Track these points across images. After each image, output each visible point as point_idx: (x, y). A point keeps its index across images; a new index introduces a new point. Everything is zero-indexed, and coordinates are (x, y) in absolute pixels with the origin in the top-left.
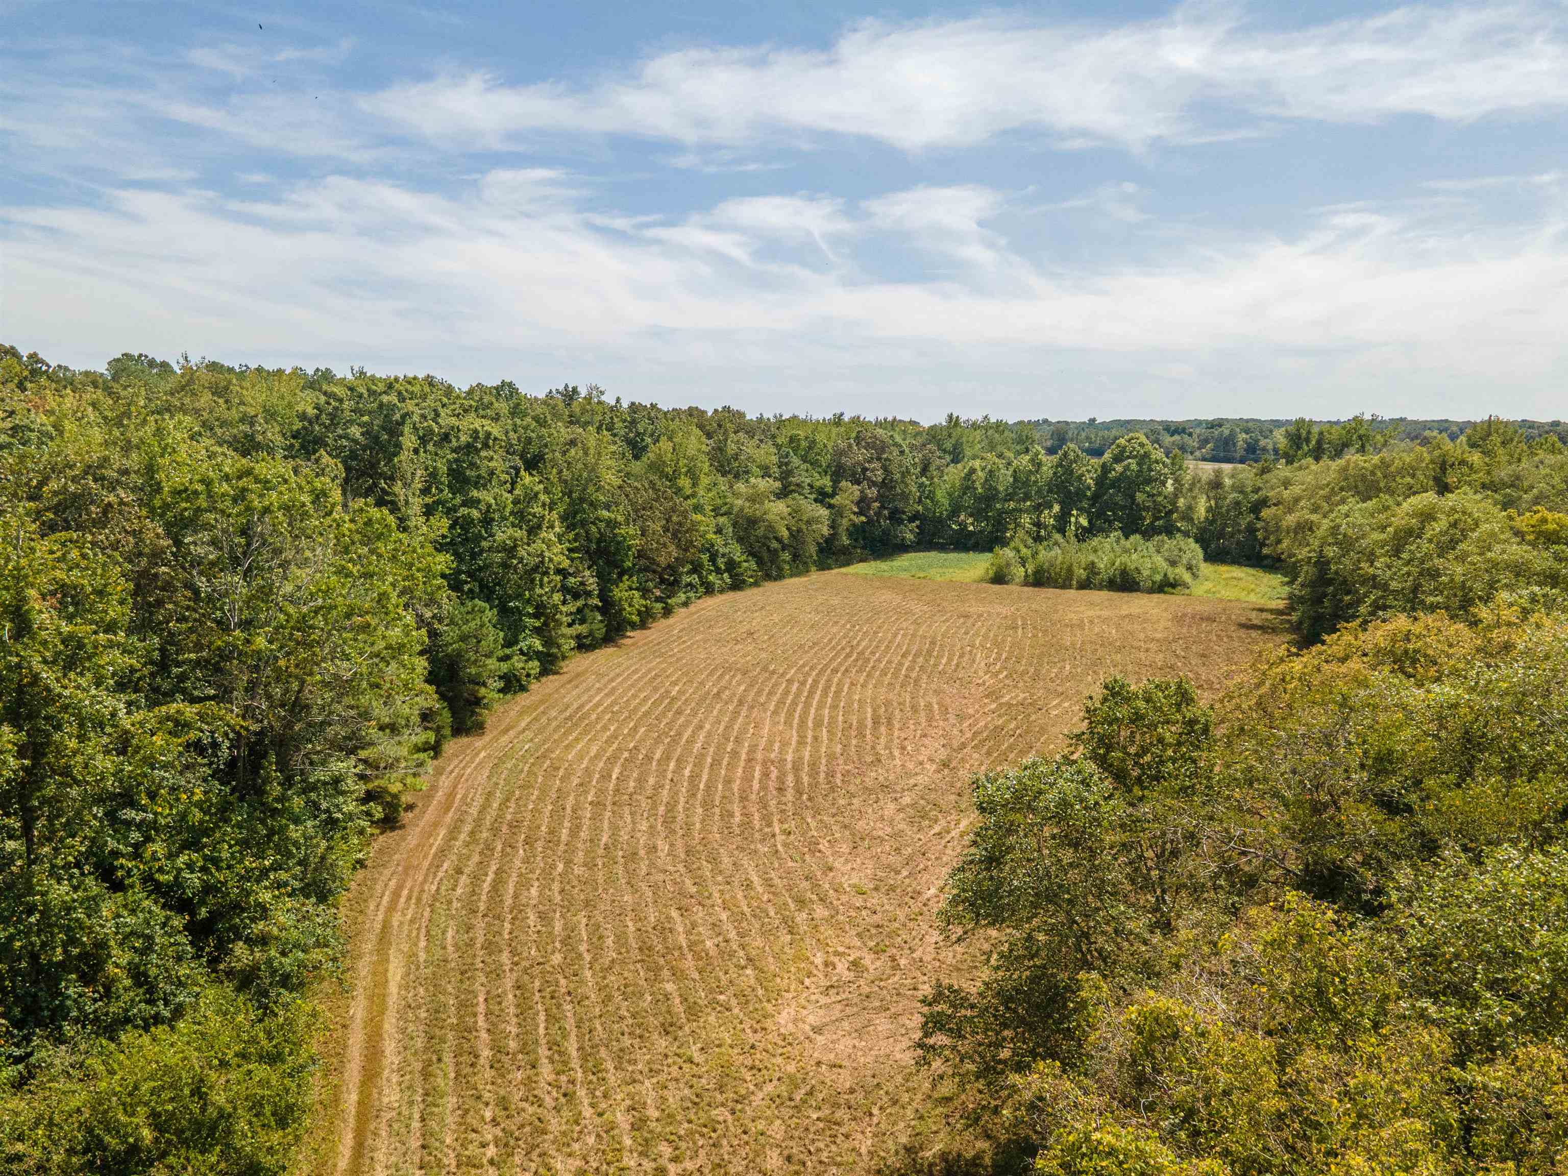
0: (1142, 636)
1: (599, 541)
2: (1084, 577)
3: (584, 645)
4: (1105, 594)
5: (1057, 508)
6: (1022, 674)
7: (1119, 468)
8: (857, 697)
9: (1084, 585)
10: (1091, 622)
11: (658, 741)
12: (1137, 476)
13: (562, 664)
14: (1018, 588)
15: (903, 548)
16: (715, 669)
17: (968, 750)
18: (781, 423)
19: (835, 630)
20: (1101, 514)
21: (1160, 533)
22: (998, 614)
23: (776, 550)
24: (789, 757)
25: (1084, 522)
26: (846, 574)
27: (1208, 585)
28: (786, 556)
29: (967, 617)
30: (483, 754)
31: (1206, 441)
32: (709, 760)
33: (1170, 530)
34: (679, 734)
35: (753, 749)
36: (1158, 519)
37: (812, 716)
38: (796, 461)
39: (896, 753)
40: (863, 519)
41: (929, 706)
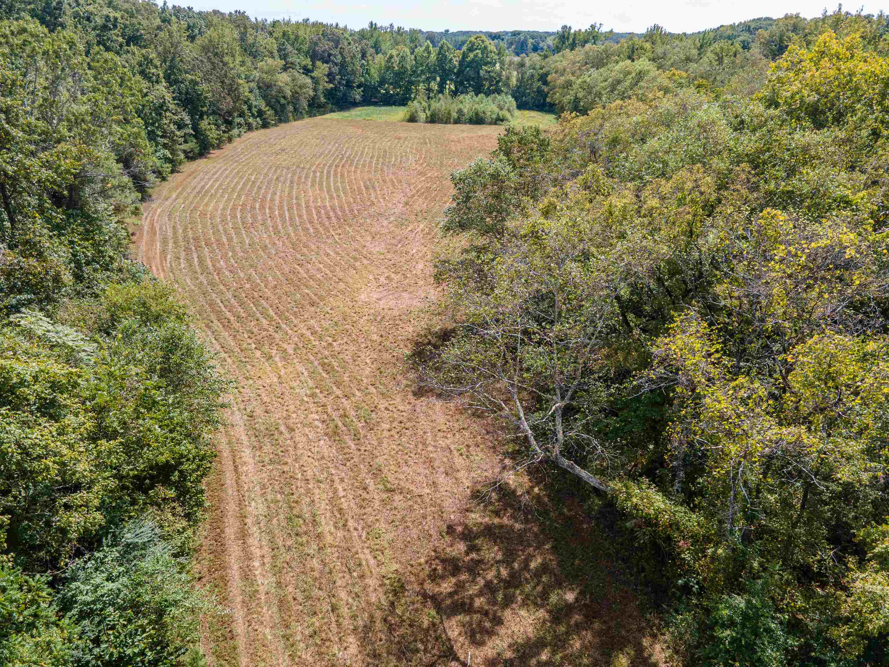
0: (490, 145)
1: (187, 93)
2: (456, 117)
3: (191, 157)
4: (468, 126)
5: (438, 79)
6: (434, 164)
7: (472, 55)
8: (353, 177)
9: (457, 122)
10: (464, 139)
11: (254, 200)
12: (481, 60)
13: (181, 167)
14: (423, 124)
15: (355, 104)
16: (271, 167)
17: (416, 197)
18: (275, 24)
19: (330, 147)
20: (461, 83)
21: (494, 93)
22: (416, 137)
23: (284, 105)
24: (328, 204)
25: (453, 87)
26: (327, 119)
27: (519, 120)
28: (291, 108)
29: (399, 138)
30: (159, 210)
31: (511, 44)
32: (286, 208)
33: (499, 92)
34: (265, 197)
35: (307, 202)
36: (492, 85)
37: (332, 187)
38: (289, 48)
39: (381, 200)
40: (331, 85)
41: (391, 180)
